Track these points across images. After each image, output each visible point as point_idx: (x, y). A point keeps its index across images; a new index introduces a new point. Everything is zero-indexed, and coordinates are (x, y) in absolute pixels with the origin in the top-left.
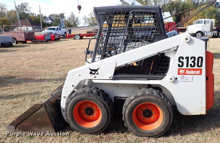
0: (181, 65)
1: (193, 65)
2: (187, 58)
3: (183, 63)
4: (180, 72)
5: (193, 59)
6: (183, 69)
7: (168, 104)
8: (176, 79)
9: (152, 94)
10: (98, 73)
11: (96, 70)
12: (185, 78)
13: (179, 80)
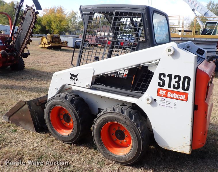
0: (161, 84)
1: (176, 86)
2: (170, 76)
3: (164, 82)
4: (160, 93)
5: (177, 78)
6: (164, 90)
7: (138, 129)
8: (155, 100)
9: (121, 114)
10: (77, 79)
11: (76, 76)
12: (165, 102)
13: (158, 103)
